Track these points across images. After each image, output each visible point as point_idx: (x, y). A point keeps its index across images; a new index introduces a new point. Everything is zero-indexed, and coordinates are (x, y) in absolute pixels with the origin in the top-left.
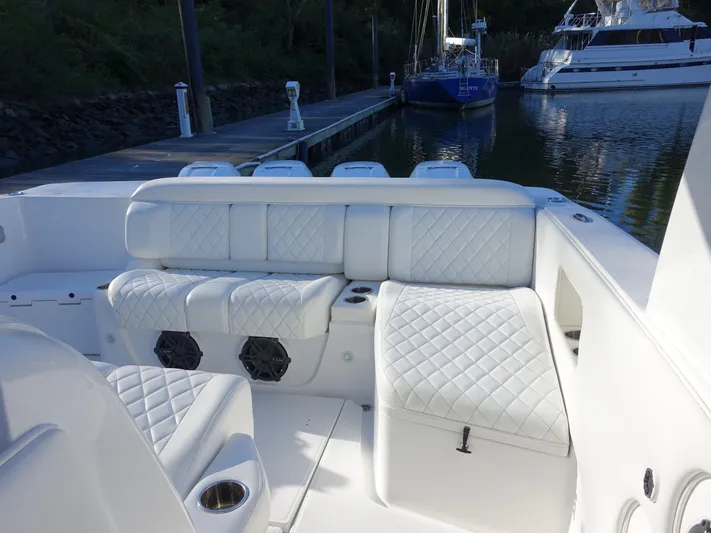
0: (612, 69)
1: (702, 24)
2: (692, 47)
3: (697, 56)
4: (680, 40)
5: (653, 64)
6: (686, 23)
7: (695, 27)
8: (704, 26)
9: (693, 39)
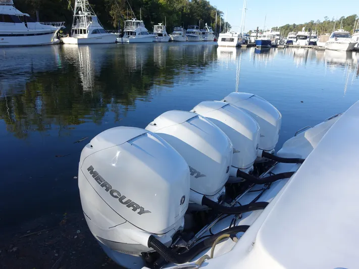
1: (27, 15)
2: (26, 25)
3: (31, 31)
5: (10, 33)
6: (18, 13)
7: (25, 16)
8: (29, 16)
9: (26, 22)
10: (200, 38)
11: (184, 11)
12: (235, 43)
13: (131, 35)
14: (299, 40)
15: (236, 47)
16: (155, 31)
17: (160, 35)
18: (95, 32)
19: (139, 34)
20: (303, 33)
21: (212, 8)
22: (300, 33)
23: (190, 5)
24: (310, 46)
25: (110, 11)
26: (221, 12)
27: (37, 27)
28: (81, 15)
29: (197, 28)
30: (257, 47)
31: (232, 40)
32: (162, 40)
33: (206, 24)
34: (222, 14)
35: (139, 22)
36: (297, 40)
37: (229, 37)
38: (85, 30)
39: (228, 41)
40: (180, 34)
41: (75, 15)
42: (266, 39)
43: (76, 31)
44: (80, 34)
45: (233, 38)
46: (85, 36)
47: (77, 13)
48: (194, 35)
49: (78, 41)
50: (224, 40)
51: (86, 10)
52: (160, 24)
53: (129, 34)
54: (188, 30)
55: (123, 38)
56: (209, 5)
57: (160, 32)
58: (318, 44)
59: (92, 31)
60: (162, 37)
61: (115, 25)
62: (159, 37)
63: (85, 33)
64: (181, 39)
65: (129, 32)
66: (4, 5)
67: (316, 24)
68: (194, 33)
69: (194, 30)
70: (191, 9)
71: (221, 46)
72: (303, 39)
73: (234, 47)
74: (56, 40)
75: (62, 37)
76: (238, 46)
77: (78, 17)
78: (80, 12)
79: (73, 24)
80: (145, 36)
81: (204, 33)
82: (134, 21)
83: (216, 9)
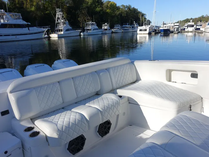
0: (9, 35)
1: (29, 24)
2: (29, 29)
3: (31, 32)
4: (25, 27)
5: (20, 34)
6: (25, 23)
7: (28, 24)
8: (30, 24)
9: (28, 27)
10: (131, 30)
11: (123, 15)
12: (147, 32)
13: (89, 30)
14: (189, 28)
15: (148, 34)
16: (103, 28)
17: (106, 30)
18: (67, 30)
19: (93, 30)
20: (191, 23)
21: (139, 12)
22: (189, 24)
23: (126, 11)
24: (196, 31)
25: (78, 18)
26: (145, 14)
27: (35, 29)
28: (59, 22)
29: (128, 25)
30: (161, 33)
31: (146, 30)
32: (107, 32)
33: (134, 22)
34: (145, 15)
35: (93, 23)
36: (187, 28)
37: (144, 29)
38: (62, 30)
39: (143, 31)
40: (118, 28)
41: (56, 22)
42: (166, 28)
43: (57, 30)
44: (59, 32)
45: (146, 29)
46: (62, 33)
47: (58, 21)
48: (127, 28)
49: (58, 36)
50: (141, 30)
51: (62, 19)
52: (106, 24)
53: (87, 30)
54: (123, 26)
55: (84, 33)
56: (138, 10)
57: (106, 28)
58: (201, 29)
59: (65, 30)
60: (107, 31)
61: (81, 26)
62: (105, 31)
63: (62, 31)
64: (119, 31)
65: (87, 29)
66: (17, 19)
67: (205, 17)
68: (127, 27)
69: (127, 26)
70: (126, 14)
71: (140, 34)
72: (192, 27)
73: (147, 34)
74: (46, 36)
75: (51, 34)
76: (150, 34)
77: (58, 23)
78: (59, 20)
79: (56, 26)
80: (97, 31)
81: (133, 27)
82: (90, 23)
83: (141, 13)
